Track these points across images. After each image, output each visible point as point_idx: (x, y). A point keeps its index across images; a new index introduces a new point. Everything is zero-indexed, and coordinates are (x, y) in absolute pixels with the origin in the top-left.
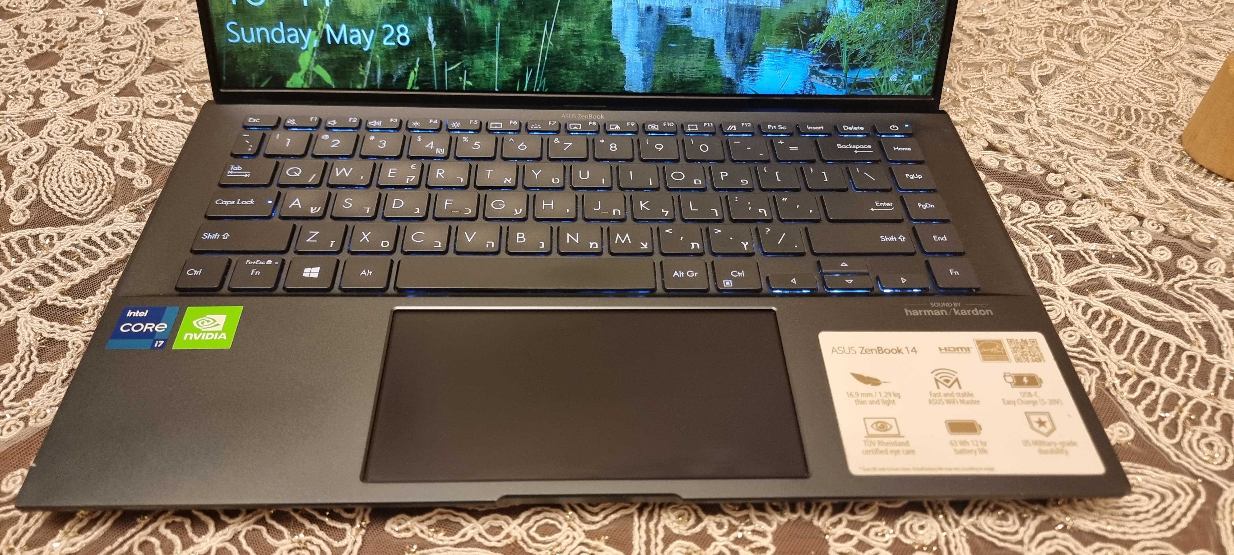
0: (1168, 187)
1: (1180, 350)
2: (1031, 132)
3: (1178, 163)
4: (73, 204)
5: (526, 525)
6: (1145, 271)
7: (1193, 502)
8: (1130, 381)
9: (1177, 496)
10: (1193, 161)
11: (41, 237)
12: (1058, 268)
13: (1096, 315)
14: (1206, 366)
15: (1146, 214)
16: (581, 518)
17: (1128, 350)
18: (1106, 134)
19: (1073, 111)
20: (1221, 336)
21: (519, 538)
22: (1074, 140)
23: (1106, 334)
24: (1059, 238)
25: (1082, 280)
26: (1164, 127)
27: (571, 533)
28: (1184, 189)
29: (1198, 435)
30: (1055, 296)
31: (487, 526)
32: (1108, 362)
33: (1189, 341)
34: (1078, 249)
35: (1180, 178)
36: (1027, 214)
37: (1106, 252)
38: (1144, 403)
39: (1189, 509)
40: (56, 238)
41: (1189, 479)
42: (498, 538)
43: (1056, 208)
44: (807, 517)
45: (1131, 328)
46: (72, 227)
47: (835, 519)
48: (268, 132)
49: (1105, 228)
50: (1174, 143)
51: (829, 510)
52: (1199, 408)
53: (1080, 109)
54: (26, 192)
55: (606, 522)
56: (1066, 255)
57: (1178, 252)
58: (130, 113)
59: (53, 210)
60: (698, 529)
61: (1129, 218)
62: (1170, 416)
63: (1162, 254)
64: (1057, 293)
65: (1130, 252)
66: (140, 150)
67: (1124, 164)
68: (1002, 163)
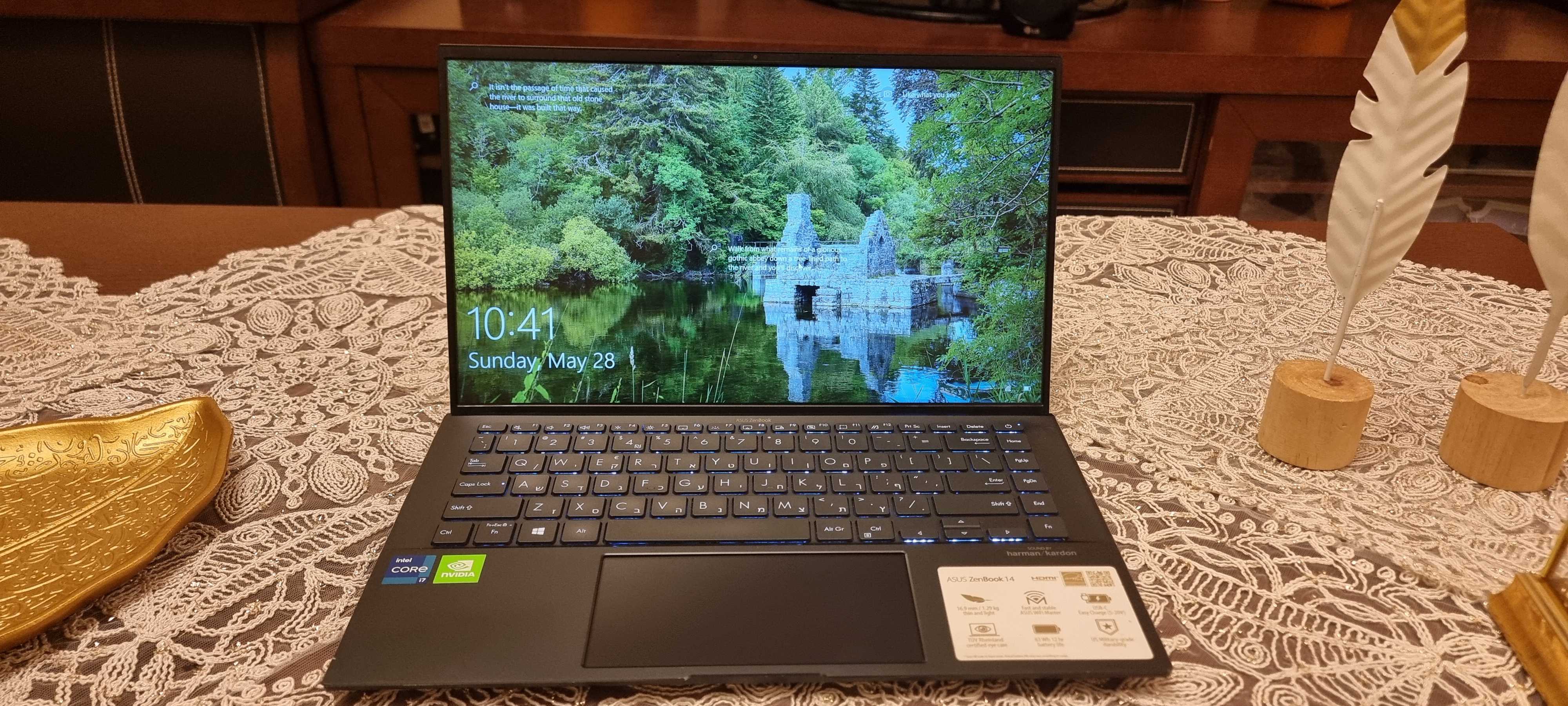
0: (1240, 471)
1: (1236, 587)
2: (1130, 432)
3: (1253, 455)
4: (338, 493)
6: (1214, 531)
7: (1233, 688)
8: (1193, 608)
9: (1220, 684)
10: (1266, 453)
11: (314, 517)
12: (1143, 531)
13: (1169, 562)
14: (1256, 597)
15: (1220, 491)
17: (1193, 587)
18: (1193, 433)
19: (1166, 416)
20: (1271, 577)
22: (1165, 437)
23: (1176, 576)
24: (1146, 508)
25: (1161, 538)
26: (1244, 427)
28: (1253, 473)
29: (1243, 644)
30: (1138, 550)
32: (1177, 595)
33: (1245, 581)
34: (1160, 516)
35: (1252, 465)
36: (1121, 492)
37: (1183, 518)
38: (1202, 623)
39: (1229, 692)
40: (326, 517)
41: (1230, 673)
43: (1145, 487)
45: (1197, 571)
46: (339, 509)
47: (948, 700)
48: (498, 435)
49: (1183, 501)
50: (1251, 440)
51: (944, 694)
52: (1247, 627)
53: (1173, 415)
54: (299, 485)
56: (1151, 522)
57: (1240, 517)
58: (377, 427)
59: (323, 498)
61: (1205, 494)
62: (1222, 631)
63: (1228, 519)
64: (1140, 548)
65: (1202, 518)
66: (388, 454)
67: (1206, 455)
68: (1103, 455)
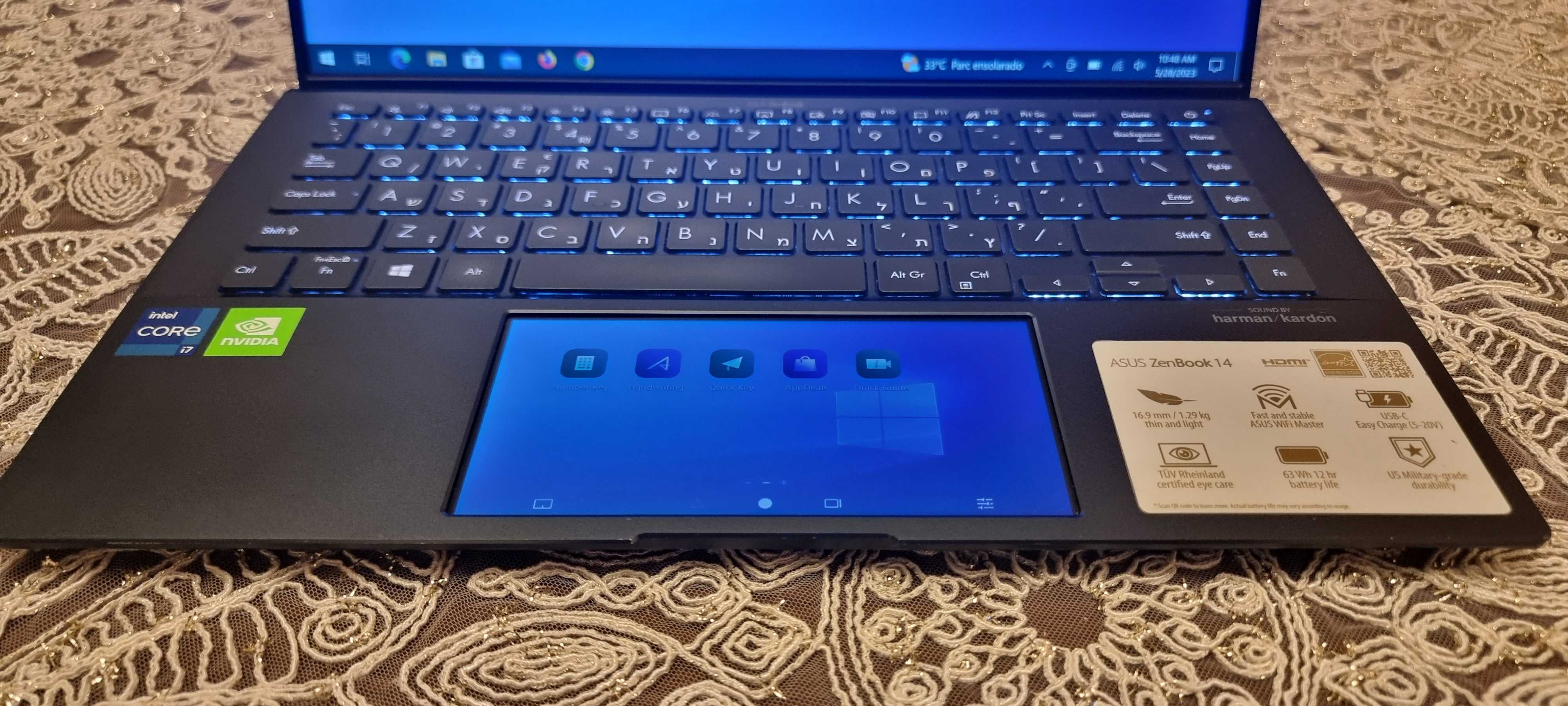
2: (1376, 130)
4: (105, 204)
5: (669, 584)
6: (1544, 288)
8: (1536, 418)
11: (60, 243)
12: (1423, 285)
13: (1480, 338)
15: (1541, 221)
16: (748, 576)
17: (1529, 380)
18: (1478, 133)
19: (1430, 108)
21: (658, 598)
22: (1435, 139)
23: (1497, 360)
24: (1420, 250)
25: (1457, 297)
27: (732, 593)
30: (1425, 316)
31: (612, 585)
32: (1503, 393)
34: (1448, 262)
36: (1374, 226)
37: (1488, 266)
38: (1560, 446)
40: (78, 245)
42: (628, 598)
43: (1415, 218)
44: (1072, 581)
45: (1531, 353)
46: (100, 231)
47: (1113, 582)
48: (362, 120)
49: (1484, 239)
51: (1105, 571)
53: (1441, 105)
54: (51, 193)
55: (783, 581)
56: (1434, 271)
58: (195, 110)
59: (80, 213)
60: (916, 592)
61: (1518, 228)
63: (1566, 270)
64: (1424, 312)
65: (1520, 266)
66: (202, 148)
67: (1506, 165)
68: (1339, 166)
